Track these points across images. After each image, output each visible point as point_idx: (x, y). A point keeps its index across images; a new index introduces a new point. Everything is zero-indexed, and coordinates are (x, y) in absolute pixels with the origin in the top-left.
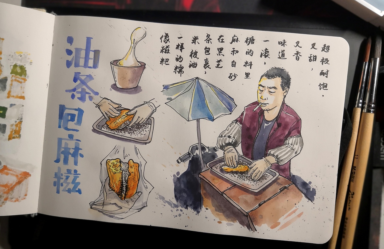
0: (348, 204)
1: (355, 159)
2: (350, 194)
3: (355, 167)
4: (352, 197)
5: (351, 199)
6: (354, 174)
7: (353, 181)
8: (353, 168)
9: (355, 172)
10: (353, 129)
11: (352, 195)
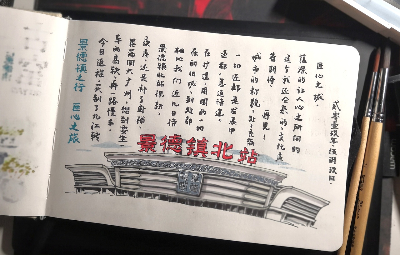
0: (357, 213)
1: (364, 168)
3: (364, 176)
4: (361, 206)
5: (359, 207)
7: (362, 190)
8: (362, 176)
9: (363, 181)
10: (362, 137)
11: (360, 203)
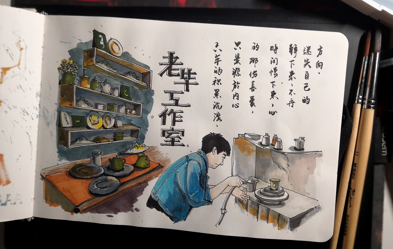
0: (349, 201)
1: (356, 156)
2: (351, 191)
3: (356, 164)
4: (353, 194)
5: (352, 196)
6: (355, 171)
7: (353, 178)
8: (354, 165)
9: (355, 169)
10: (354, 125)
11: (353, 192)
